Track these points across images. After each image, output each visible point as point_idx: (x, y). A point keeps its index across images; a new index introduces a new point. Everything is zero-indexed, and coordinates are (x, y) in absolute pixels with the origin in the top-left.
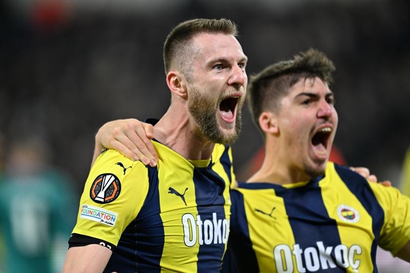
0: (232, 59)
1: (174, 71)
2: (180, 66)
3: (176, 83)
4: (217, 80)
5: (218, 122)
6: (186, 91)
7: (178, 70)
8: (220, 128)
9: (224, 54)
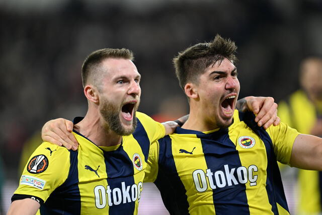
0: (130, 76)
1: (89, 85)
2: (94, 82)
3: (91, 93)
4: (120, 91)
5: (121, 120)
6: (98, 99)
7: (92, 84)
8: (122, 124)
9: (124, 73)
